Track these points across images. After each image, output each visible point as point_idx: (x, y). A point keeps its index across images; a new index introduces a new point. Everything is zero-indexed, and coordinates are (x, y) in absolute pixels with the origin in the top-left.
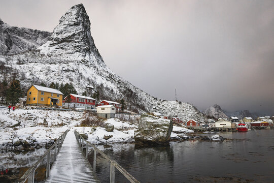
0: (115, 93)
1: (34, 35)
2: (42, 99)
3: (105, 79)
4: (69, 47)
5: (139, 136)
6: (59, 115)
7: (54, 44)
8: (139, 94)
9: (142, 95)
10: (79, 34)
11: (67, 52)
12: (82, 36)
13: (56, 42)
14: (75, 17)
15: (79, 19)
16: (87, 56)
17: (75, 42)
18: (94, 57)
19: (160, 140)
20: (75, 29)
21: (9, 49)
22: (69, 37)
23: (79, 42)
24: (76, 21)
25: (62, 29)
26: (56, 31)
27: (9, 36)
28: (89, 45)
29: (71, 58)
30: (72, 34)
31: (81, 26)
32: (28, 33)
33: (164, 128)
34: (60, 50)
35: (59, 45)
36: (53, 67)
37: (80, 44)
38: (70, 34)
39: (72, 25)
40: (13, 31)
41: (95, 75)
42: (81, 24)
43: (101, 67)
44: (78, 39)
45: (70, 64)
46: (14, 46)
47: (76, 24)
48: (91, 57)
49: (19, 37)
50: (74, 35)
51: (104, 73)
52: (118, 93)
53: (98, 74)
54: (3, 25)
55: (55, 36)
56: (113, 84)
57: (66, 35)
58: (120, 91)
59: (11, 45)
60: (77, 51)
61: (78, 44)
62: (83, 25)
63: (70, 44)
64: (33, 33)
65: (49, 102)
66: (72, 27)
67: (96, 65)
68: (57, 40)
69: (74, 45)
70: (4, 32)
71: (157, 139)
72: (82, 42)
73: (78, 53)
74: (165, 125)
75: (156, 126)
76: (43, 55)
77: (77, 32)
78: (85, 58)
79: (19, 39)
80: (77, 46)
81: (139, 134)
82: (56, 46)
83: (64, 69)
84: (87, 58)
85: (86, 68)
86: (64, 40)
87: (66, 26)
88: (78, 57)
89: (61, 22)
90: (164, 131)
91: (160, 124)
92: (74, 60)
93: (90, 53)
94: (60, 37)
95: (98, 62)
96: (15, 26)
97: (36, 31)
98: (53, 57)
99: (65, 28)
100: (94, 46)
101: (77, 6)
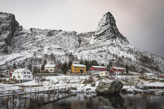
0: (133, 60)
1: (90, 35)
2: (76, 70)
3: (126, 53)
4: (103, 38)
5: (97, 89)
6: (79, 78)
7: (96, 38)
8: (155, 59)
9: (157, 60)
10: (108, 29)
11: (102, 41)
12: (110, 30)
13: (96, 37)
14: (105, 20)
15: (107, 21)
16: (114, 41)
17: (107, 34)
18: (119, 40)
19: (105, 92)
20: (106, 27)
21: (80, 44)
22: (103, 32)
23: (108, 34)
24: (106, 22)
25: (99, 29)
26: (97, 31)
27: (80, 38)
28: (115, 33)
29: (105, 43)
30: (104, 30)
31: (109, 25)
32: (87, 35)
33: (108, 86)
34: (99, 40)
35: (99, 38)
36: (93, 51)
37: (109, 35)
38: (103, 31)
39: (104, 26)
40: (81, 35)
41: (119, 51)
42: (109, 23)
43: (123, 45)
44: (108, 32)
45: (104, 47)
46: (82, 42)
47: (106, 24)
48: (117, 40)
49: (83, 37)
50: (105, 30)
51: (125, 49)
52: (135, 60)
53: (121, 50)
54: (76, 34)
55: (96, 34)
56: (132, 55)
57: (101, 32)
58: (137, 59)
59: (81, 42)
60: (108, 39)
61: (108, 35)
62: (110, 23)
63: (104, 36)
64: (89, 34)
65: (79, 71)
66: (104, 27)
67: (120, 44)
68: (97, 35)
69: (106, 36)
70: (77, 37)
71: (104, 92)
72: (110, 33)
73: (108, 40)
74: (109, 84)
75: (105, 84)
76: (90, 45)
77: (107, 28)
78: (113, 42)
79: (84, 39)
80: (108, 36)
81: (97, 88)
82: (97, 39)
83: (99, 51)
84: (114, 42)
85: (113, 48)
86: (100, 35)
87: (101, 27)
88: (109, 42)
89: (99, 25)
90: (108, 87)
91: (107, 83)
92: (106, 44)
93: (116, 38)
94: (98, 34)
95: (121, 43)
96: (81, 33)
97: (90, 32)
98: (95, 45)
99: (101, 28)
100: (119, 33)
101: (106, 14)
